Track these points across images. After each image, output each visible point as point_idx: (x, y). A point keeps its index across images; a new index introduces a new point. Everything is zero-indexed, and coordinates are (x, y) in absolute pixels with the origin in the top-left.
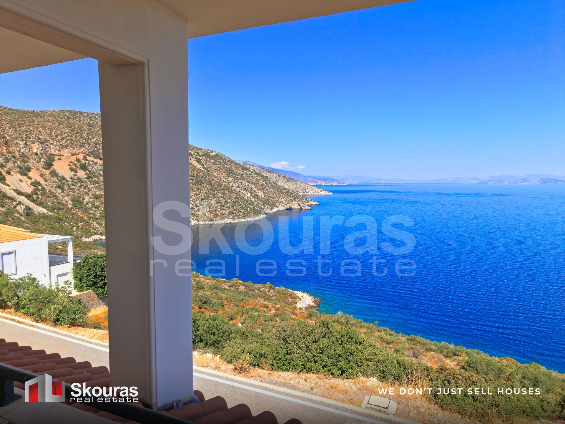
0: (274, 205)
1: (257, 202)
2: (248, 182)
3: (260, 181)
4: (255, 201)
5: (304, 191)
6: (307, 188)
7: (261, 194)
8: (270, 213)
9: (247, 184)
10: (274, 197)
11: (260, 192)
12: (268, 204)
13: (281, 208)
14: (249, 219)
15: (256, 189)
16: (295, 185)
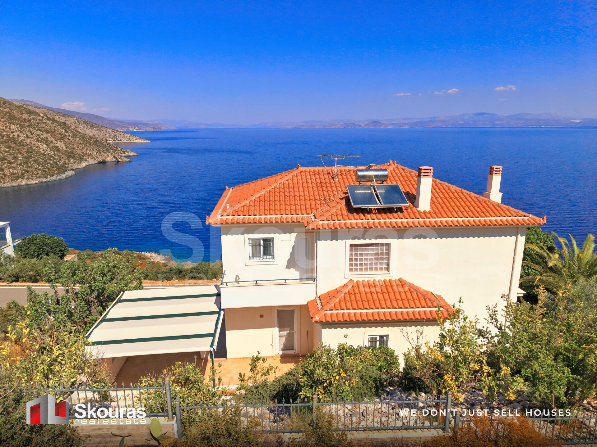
0: (81, 159)
1: (58, 156)
2: (40, 131)
3: (56, 129)
4: (54, 154)
5: (115, 139)
6: (118, 135)
7: (61, 145)
8: (77, 168)
9: (39, 133)
10: (79, 149)
11: (59, 143)
12: (74, 158)
13: (91, 161)
14: (52, 178)
15: (53, 139)
16: (102, 132)
